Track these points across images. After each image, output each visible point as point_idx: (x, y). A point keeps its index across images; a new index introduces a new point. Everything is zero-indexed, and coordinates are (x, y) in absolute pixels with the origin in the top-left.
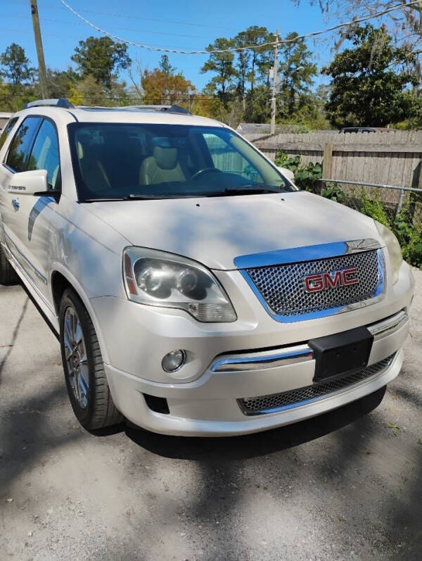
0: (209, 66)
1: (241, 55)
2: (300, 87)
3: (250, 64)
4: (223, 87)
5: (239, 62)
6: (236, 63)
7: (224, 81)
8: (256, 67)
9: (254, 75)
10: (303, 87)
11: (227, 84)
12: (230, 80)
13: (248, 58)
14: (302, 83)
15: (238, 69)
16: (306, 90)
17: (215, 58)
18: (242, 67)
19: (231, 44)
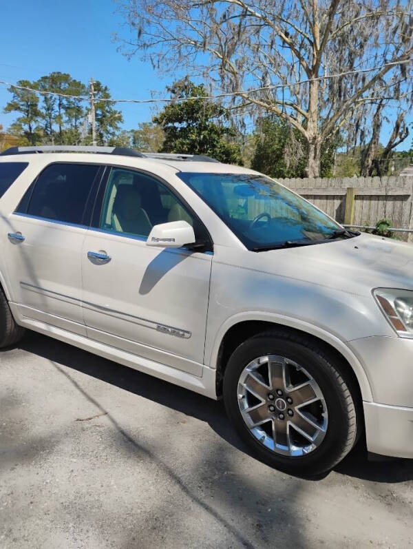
0: (12, 107)
1: (46, 98)
2: (108, 132)
3: (56, 107)
4: (30, 128)
5: (45, 105)
6: (41, 105)
7: (30, 121)
8: (63, 111)
9: (62, 118)
10: (111, 132)
11: (34, 125)
12: (36, 121)
13: (54, 101)
14: (109, 128)
15: (44, 111)
16: (113, 134)
17: (19, 99)
18: (48, 109)
19: (35, 87)
